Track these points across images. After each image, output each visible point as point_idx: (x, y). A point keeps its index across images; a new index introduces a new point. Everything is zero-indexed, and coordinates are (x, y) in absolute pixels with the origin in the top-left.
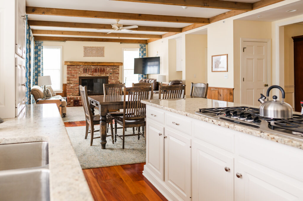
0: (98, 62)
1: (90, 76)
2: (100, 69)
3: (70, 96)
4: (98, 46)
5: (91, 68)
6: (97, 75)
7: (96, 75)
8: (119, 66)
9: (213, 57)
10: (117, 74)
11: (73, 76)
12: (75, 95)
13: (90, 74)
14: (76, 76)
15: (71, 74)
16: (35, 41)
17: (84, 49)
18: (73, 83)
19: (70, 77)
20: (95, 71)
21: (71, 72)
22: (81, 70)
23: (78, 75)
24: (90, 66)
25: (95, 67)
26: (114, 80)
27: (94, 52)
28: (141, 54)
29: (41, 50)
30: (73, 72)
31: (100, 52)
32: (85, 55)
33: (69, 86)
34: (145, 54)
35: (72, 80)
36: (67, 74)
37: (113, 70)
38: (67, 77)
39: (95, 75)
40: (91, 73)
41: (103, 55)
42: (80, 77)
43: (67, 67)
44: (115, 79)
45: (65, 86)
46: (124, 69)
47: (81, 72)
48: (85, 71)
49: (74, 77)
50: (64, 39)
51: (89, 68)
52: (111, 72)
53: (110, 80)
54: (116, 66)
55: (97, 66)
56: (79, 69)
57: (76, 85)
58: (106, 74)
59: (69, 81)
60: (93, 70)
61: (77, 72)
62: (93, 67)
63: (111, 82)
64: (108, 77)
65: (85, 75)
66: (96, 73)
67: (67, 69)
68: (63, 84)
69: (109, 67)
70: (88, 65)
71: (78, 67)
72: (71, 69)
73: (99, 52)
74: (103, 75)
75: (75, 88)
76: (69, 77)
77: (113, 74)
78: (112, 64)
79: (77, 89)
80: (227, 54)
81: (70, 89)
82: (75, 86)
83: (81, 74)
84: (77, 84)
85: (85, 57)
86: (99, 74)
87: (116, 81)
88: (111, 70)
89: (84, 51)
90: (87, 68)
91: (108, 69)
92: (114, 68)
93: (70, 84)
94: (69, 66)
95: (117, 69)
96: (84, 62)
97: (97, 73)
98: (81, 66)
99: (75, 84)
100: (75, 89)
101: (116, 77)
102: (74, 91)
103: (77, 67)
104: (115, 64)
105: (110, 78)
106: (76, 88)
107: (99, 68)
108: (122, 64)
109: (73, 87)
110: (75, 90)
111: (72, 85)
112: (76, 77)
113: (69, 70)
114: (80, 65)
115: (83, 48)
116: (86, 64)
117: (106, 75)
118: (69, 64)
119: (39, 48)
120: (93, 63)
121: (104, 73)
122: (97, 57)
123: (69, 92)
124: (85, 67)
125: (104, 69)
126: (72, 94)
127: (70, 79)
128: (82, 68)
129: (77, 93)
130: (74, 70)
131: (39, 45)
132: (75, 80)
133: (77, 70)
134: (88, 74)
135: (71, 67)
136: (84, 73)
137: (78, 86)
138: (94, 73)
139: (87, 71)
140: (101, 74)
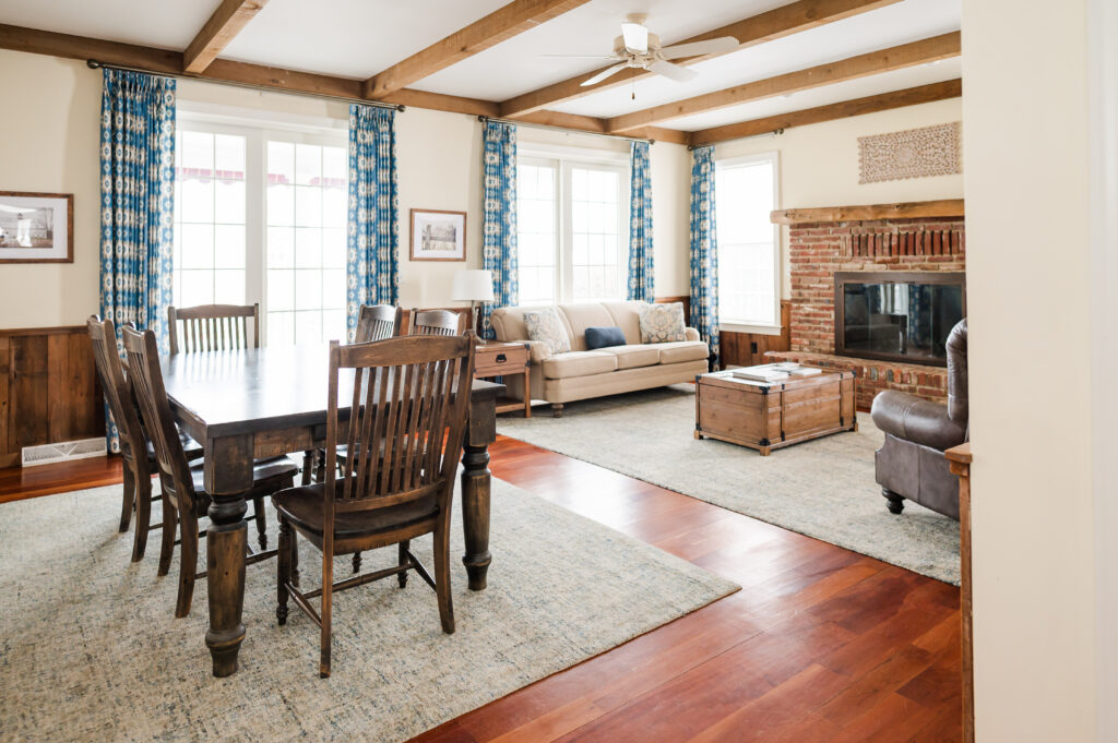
1: (884, 269)
2: (932, 233)
3: (801, 350)
5: (887, 234)
6: (913, 268)
7: (909, 265)
11: (813, 268)
12: (820, 351)
13: (884, 262)
14: (822, 270)
15: (803, 261)
16: (695, 150)
17: (859, 151)
18: (812, 299)
19: (802, 274)
20: (907, 245)
22: (845, 242)
23: (833, 267)
24: (881, 222)
25: (904, 229)
27: (907, 156)
29: (711, 177)
30: (813, 251)
31: (940, 150)
32: (867, 177)
33: (797, 308)
35: (809, 288)
36: (792, 261)
38: (792, 274)
39: (906, 268)
40: (888, 258)
41: (952, 167)
42: (838, 275)
43: (791, 234)
45: (785, 307)
47: (843, 253)
48: (861, 246)
49: (815, 275)
50: (779, 125)
51: (879, 234)
55: (910, 220)
56: (835, 239)
57: (822, 308)
58: (961, 258)
59: (797, 291)
60: (894, 243)
61: (827, 253)
62: (895, 229)
65: (859, 266)
66: (910, 257)
67: (792, 240)
68: (782, 301)
71: (831, 230)
72: (805, 240)
73: (932, 151)
75: (822, 319)
76: (797, 274)
79: (827, 327)
81: (800, 321)
82: (821, 312)
83: (842, 262)
84: (828, 302)
85: (867, 186)
86: (926, 263)
89: (859, 157)
90: (871, 235)
93: (802, 301)
94: (798, 228)
97: (918, 257)
98: (844, 226)
99: (819, 305)
100: (820, 322)
102: (817, 332)
103: (825, 232)
106: (826, 322)
107: (928, 232)
109: (815, 315)
110: (819, 329)
111: (807, 308)
112: (824, 275)
113: (796, 243)
114: (839, 223)
115: (858, 144)
118: (794, 219)
119: (703, 169)
121: (955, 256)
122: (921, 179)
123: (799, 335)
124: (860, 229)
125: (950, 234)
126: (811, 343)
127: (801, 284)
128: (848, 236)
129: (828, 342)
130: (817, 243)
131: (705, 161)
132: (821, 286)
133: (826, 243)
134: (874, 261)
135: (804, 230)
136: (856, 257)
137: (832, 313)
138: (901, 257)
139: (870, 248)
140: (937, 260)
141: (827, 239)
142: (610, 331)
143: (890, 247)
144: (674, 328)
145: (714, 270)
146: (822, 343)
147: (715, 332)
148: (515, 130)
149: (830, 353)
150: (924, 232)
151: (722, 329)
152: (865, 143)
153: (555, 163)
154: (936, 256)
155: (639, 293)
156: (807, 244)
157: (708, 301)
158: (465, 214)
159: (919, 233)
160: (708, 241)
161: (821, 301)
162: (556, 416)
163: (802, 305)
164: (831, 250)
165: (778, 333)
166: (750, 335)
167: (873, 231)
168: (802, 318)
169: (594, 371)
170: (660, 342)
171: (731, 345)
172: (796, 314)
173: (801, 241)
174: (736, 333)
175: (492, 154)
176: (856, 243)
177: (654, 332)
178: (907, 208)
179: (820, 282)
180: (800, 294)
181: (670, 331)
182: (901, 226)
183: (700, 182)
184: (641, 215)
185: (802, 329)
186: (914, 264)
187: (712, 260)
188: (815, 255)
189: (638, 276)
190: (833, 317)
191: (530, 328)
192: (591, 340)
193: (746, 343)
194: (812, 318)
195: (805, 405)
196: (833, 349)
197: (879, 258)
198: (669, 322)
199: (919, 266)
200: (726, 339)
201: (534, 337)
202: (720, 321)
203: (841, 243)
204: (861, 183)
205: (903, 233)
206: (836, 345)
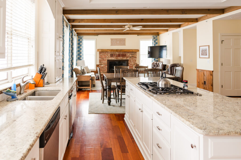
0: (121, 50)
1: (115, 59)
4: (121, 38)
5: (116, 54)
7: (119, 58)
8: (136, 52)
9: (200, 47)
10: (135, 58)
11: (103, 59)
13: (115, 58)
14: (105, 59)
15: (102, 58)
16: (78, 36)
18: (103, 64)
19: (101, 60)
20: (119, 56)
21: (101, 57)
22: (109, 55)
23: (107, 59)
24: (115, 52)
26: (132, 63)
27: (118, 42)
28: (154, 43)
29: (82, 42)
30: (103, 56)
31: (123, 42)
32: (112, 45)
33: (100, 66)
34: (157, 43)
35: (102, 62)
36: (99, 58)
37: (132, 55)
38: (99, 60)
40: (116, 57)
41: (124, 44)
42: (108, 60)
43: (99, 53)
44: (133, 61)
46: (141, 54)
47: (109, 57)
48: (112, 55)
50: (97, 34)
51: (115, 54)
52: (131, 56)
53: (130, 62)
54: (134, 52)
55: (120, 52)
56: (108, 54)
57: (105, 66)
58: (126, 58)
59: (100, 63)
60: (117, 55)
61: (106, 57)
62: (117, 53)
63: (130, 64)
64: (128, 60)
65: (111, 59)
68: (96, 65)
69: (129, 53)
70: (113, 52)
71: (107, 53)
72: (102, 54)
74: (124, 59)
76: (100, 60)
77: (132, 58)
78: (131, 51)
79: (106, 69)
80: (209, 46)
81: (101, 68)
83: (109, 58)
84: (106, 64)
87: (134, 63)
88: (131, 55)
89: (111, 42)
90: (113, 54)
91: (128, 54)
92: (132, 54)
93: (101, 65)
94: (100, 53)
95: (135, 54)
96: (111, 50)
98: (109, 52)
99: (104, 65)
101: (134, 60)
102: (104, 70)
104: (134, 51)
105: (130, 61)
106: (105, 68)
107: (122, 54)
108: (138, 50)
110: (104, 69)
111: (102, 66)
113: (100, 55)
115: (110, 39)
116: (112, 51)
118: (100, 51)
119: (81, 40)
120: (117, 50)
121: (126, 57)
122: (120, 46)
123: (101, 70)
124: (112, 53)
125: (125, 54)
126: (103, 72)
127: (101, 62)
128: (110, 54)
133: (106, 55)
134: (114, 58)
135: (102, 53)
136: (111, 57)
138: (118, 57)
139: (113, 56)
140: (123, 58)
152: (112, 39)
159: (121, 54)
160: (82, 54)
165: (96, 70)
167: (114, 53)
176: (111, 55)
179: (105, 61)
180: (101, 63)
183: (80, 43)
188: (104, 57)
190: (107, 67)
194: (103, 67)
196: (107, 72)
197: (114, 57)
203: (108, 55)
204: (111, 46)
205: (118, 54)
206: (107, 71)
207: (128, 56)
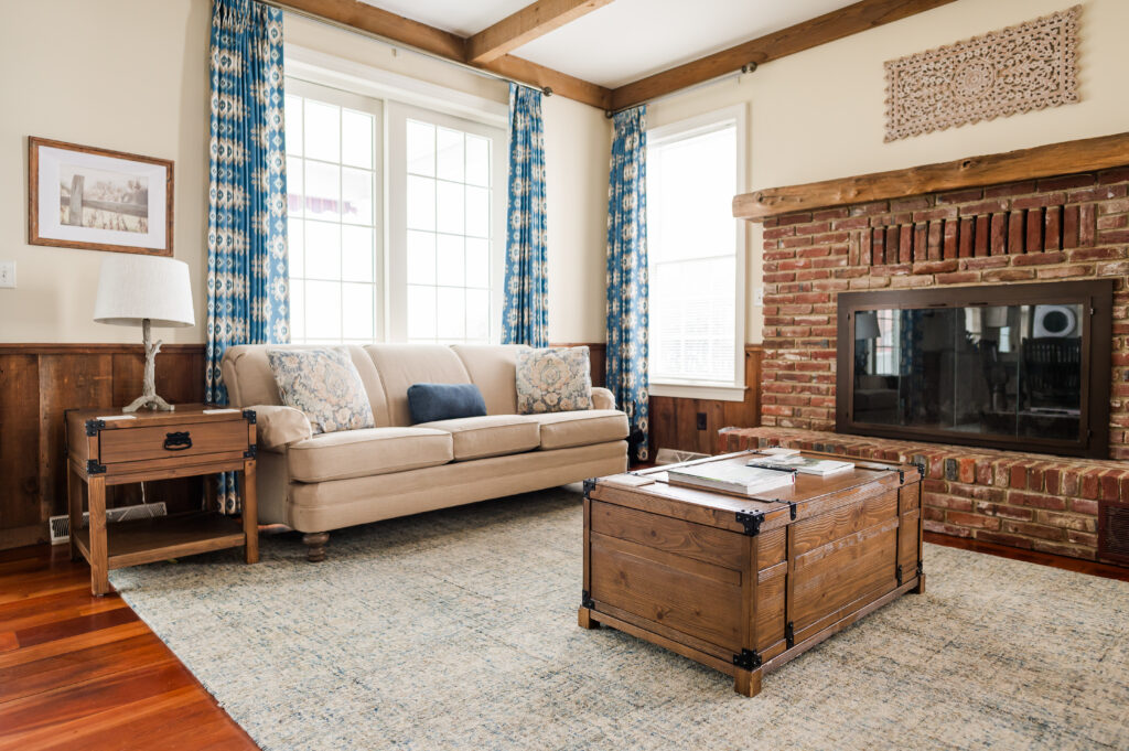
1: (927, 282)
2: (1025, 212)
3: (778, 424)
4: (1014, 20)
5: (936, 222)
6: (984, 278)
7: (979, 273)
11: (802, 289)
12: (810, 426)
13: (929, 271)
14: (816, 291)
15: (785, 278)
16: (616, 115)
17: (887, 84)
18: (798, 340)
19: (783, 301)
20: (975, 238)
21: (785, 267)
22: (858, 240)
23: (834, 285)
24: (921, 200)
25: (968, 210)
27: (975, 82)
29: (637, 155)
30: (802, 262)
31: (1042, 63)
32: (897, 128)
33: (773, 357)
35: (793, 322)
36: (765, 279)
38: (766, 301)
39: (970, 279)
40: (937, 264)
41: (1063, 92)
42: (842, 299)
43: (766, 235)
45: (753, 355)
47: (854, 261)
48: (887, 246)
49: (805, 300)
51: (921, 223)
55: (982, 192)
56: (841, 238)
57: (815, 356)
58: (1084, 256)
59: (774, 328)
60: (949, 237)
61: (826, 263)
62: (951, 211)
64: (1114, 284)
65: (882, 281)
66: (980, 258)
67: (766, 245)
68: (747, 346)
70: (904, 203)
71: (834, 222)
72: (790, 244)
73: (1025, 67)
74: (1048, 274)
75: (814, 374)
76: (773, 301)
79: (823, 386)
81: (777, 378)
82: (814, 362)
83: (852, 276)
84: (826, 344)
86: (1010, 269)
89: (886, 97)
90: (906, 225)
93: (780, 345)
96: (858, 180)
97: (994, 258)
98: (859, 211)
99: (810, 350)
100: (811, 378)
102: (806, 395)
103: (824, 228)
106: (821, 379)
107: (1016, 212)
109: (803, 367)
110: (809, 389)
111: (790, 356)
112: (820, 299)
113: (774, 249)
114: (851, 207)
117: (1086, 270)
119: (627, 144)
121: (1069, 252)
122: (1001, 122)
123: (775, 401)
124: (886, 215)
125: (1062, 210)
126: (795, 413)
127: (781, 316)
128: (865, 231)
129: (825, 410)
130: (809, 248)
131: (631, 131)
132: (813, 318)
133: (825, 245)
134: (911, 272)
135: (789, 227)
136: (879, 267)
137: (833, 362)
138: (963, 260)
139: (904, 249)
140: (1033, 262)
141: (828, 238)
142: (456, 391)
143: (942, 244)
144: (571, 388)
145: (642, 301)
146: (816, 414)
147: (642, 398)
148: (279, 19)
149: (827, 429)
150: (1008, 213)
151: (653, 392)
152: (897, 71)
153: (374, 104)
154: (1030, 254)
155: (522, 334)
156: (791, 250)
157: (633, 350)
158: (170, 166)
159: (996, 215)
160: (634, 255)
161: (816, 344)
162: (312, 560)
163: (781, 351)
164: (832, 257)
165: (740, 397)
166: (696, 401)
167: (909, 218)
168: (780, 372)
169: (402, 464)
170: (548, 411)
171: (667, 417)
172: (771, 366)
173: (782, 245)
174: (674, 399)
175: (226, 53)
176: (879, 242)
177: (538, 394)
178: (983, 166)
179: (813, 311)
180: (779, 334)
181: (565, 392)
182: (963, 205)
183: (624, 165)
184: (526, 207)
185: (781, 390)
186: (985, 272)
187: (640, 287)
188: (805, 267)
189: (521, 307)
190: (834, 368)
191: (282, 380)
192: (419, 406)
193: (688, 416)
194: (797, 372)
195: (836, 550)
196: (834, 423)
197: (918, 265)
198: (565, 376)
199: (997, 274)
200: (659, 408)
201: (289, 398)
202: (650, 381)
203: (850, 244)
204: (887, 140)
205: (966, 217)
206: (838, 416)
207: (1113, 239)
